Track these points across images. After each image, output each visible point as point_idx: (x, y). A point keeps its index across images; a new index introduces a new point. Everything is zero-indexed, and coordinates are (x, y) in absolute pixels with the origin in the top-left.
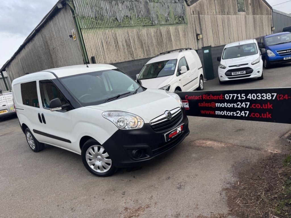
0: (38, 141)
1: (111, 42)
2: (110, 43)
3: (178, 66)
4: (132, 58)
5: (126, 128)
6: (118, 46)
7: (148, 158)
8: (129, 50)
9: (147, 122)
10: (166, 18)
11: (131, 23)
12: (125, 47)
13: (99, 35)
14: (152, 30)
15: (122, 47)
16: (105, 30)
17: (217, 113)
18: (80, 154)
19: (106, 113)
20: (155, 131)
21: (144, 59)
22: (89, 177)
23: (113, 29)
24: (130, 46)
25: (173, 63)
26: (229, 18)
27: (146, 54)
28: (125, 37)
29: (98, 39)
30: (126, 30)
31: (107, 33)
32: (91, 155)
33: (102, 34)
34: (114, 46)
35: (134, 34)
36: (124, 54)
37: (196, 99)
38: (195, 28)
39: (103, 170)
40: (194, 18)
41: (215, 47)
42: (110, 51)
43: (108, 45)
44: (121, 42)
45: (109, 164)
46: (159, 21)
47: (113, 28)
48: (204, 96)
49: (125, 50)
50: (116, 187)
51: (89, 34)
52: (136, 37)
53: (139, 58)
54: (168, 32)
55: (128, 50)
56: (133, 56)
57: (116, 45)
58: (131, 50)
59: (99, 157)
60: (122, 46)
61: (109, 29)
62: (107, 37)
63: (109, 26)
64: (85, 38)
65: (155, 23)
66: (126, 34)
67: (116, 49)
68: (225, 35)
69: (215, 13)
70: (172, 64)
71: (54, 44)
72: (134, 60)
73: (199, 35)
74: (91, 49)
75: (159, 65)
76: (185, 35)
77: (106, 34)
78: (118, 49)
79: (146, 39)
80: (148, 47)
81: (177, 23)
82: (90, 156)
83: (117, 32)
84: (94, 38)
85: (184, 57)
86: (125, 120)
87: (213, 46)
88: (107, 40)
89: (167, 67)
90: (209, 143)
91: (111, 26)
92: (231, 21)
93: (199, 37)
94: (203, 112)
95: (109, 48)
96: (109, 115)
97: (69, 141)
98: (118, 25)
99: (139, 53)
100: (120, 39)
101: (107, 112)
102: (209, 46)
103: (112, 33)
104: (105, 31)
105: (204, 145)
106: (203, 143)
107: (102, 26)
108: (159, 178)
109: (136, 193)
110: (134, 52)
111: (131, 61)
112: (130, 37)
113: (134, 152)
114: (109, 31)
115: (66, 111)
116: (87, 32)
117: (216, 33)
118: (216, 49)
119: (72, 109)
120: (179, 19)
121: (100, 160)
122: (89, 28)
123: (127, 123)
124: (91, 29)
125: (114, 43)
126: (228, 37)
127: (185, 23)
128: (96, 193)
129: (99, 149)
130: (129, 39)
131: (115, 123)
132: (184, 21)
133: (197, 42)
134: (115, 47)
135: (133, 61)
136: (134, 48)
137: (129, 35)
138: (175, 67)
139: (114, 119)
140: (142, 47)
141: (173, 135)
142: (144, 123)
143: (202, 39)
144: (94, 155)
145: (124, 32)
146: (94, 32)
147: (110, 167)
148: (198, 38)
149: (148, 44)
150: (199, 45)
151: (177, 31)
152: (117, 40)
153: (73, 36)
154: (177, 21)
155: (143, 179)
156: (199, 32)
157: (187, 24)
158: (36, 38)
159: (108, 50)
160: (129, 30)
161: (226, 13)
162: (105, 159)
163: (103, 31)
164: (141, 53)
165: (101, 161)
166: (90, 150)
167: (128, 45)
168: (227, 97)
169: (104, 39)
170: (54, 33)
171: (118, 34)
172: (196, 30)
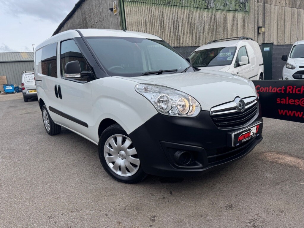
0: (54, 122)
1: (156, 22)
2: (154, 22)
3: (237, 55)
4: (178, 44)
5: (169, 114)
6: (164, 28)
7: (199, 168)
8: (176, 33)
9: (206, 108)
10: (225, 3)
11: (183, 3)
12: (171, 30)
13: (144, 12)
14: (206, 14)
15: (168, 30)
16: (151, 6)
18: (97, 144)
19: (142, 87)
20: (216, 125)
21: (191, 47)
22: (105, 179)
23: (161, 7)
24: (178, 29)
25: (230, 51)
26: (300, 12)
27: (194, 42)
28: (173, 18)
29: (142, 16)
30: (175, 9)
31: (153, 11)
32: (112, 149)
33: (147, 11)
34: (159, 26)
35: (184, 16)
36: (169, 38)
37: (273, 91)
38: (257, 19)
39: (125, 173)
40: (258, 7)
41: (277, 45)
42: (153, 31)
43: (153, 24)
44: (167, 24)
45: (135, 166)
46: (216, 4)
47: (161, 5)
48: (290, 88)
49: (171, 33)
50: (141, 204)
51: (132, 8)
52: (186, 20)
53: (186, 45)
54: (225, 19)
55: (174, 34)
56: (180, 42)
57: (162, 26)
58: (178, 35)
59: (123, 152)
60: (168, 28)
61: (156, 6)
62: (152, 15)
63: (156, 2)
64: (127, 12)
65: (210, 6)
66: (175, 15)
67: (160, 30)
68: (292, 33)
69: (284, 5)
70: (229, 53)
71: (93, 21)
72: (180, 47)
73: (261, 27)
74: (132, 27)
75: (212, 53)
76: (244, 25)
77: (151, 11)
78: (163, 30)
79: (198, 24)
80: (199, 33)
81: (237, 10)
82: (110, 149)
83: (165, 11)
84: (137, 14)
85: (245, 46)
86: (170, 100)
87: (275, 43)
88: (152, 19)
89: (222, 56)
90: (288, 159)
91: (159, 2)
92: (302, 17)
93: (261, 30)
95: (153, 28)
96: (146, 90)
97: (85, 125)
98: (167, 3)
99: (187, 39)
100: (166, 20)
101: (144, 86)
102: (271, 43)
103: (159, 11)
104: (151, 8)
105: (281, 161)
106: (279, 158)
107: (149, 2)
108: (214, 203)
109: (175, 222)
110: (181, 37)
111: (176, 47)
112: (179, 19)
113: (178, 154)
114: (155, 9)
115: (87, 82)
116: (131, 6)
117: (281, 29)
118: (279, 47)
119: (94, 79)
120: (239, 5)
121: (123, 157)
122: (133, 2)
123: (173, 106)
124: (136, 4)
125: (159, 23)
126: (296, 35)
127: (246, 11)
128: (110, 207)
129: (124, 141)
130: (178, 20)
131: (155, 102)
132: (245, 8)
133: (257, 37)
134: (159, 28)
135: (178, 47)
136: (182, 33)
137: (178, 16)
138: (232, 57)
139: (153, 97)
140: (192, 33)
141: (245, 138)
142: (201, 110)
143: (264, 33)
144: (116, 149)
145: (173, 11)
146: (138, 7)
147: (136, 170)
148: (260, 32)
149: (198, 30)
150: (259, 40)
151: (235, 19)
152: (163, 20)
153: (114, 10)
154: (237, 7)
155: (186, 199)
156: (261, 25)
157: (248, 12)
158: (76, 15)
159: (151, 31)
160: (180, 10)
161: (297, 6)
162: (130, 156)
163: (148, 7)
164: (190, 39)
165: (124, 160)
166: (111, 140)
167: (176, 28)
169: (148, 17)
170: (94, 8)
171: (165, 13)
172: (258, 21)
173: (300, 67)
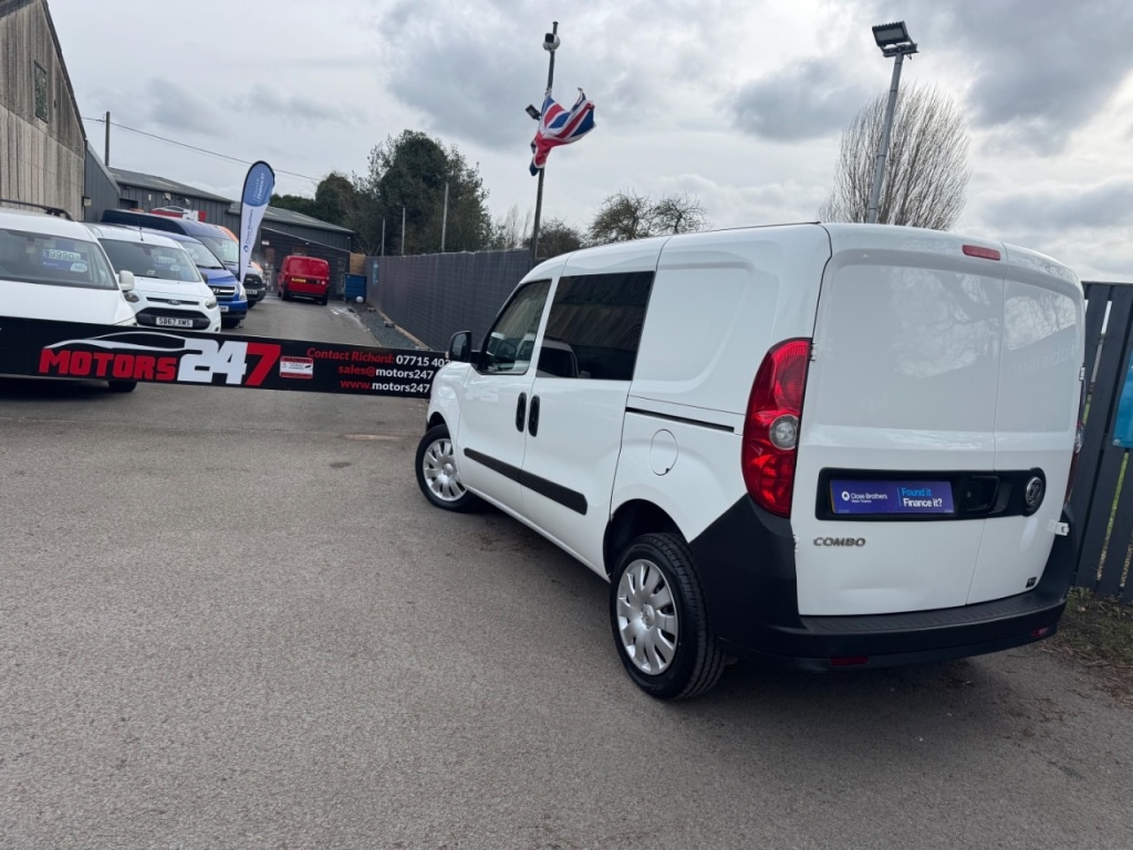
17: (377, 386)
25: (73, 249)
26: (20, 126)
37: (334, 358)
48: (355, 354)
89: (55, 258)
92: (23, 140)
94: (344, 384)
161: (16, 109)
168: (399, 360)
173: (150, 299)
